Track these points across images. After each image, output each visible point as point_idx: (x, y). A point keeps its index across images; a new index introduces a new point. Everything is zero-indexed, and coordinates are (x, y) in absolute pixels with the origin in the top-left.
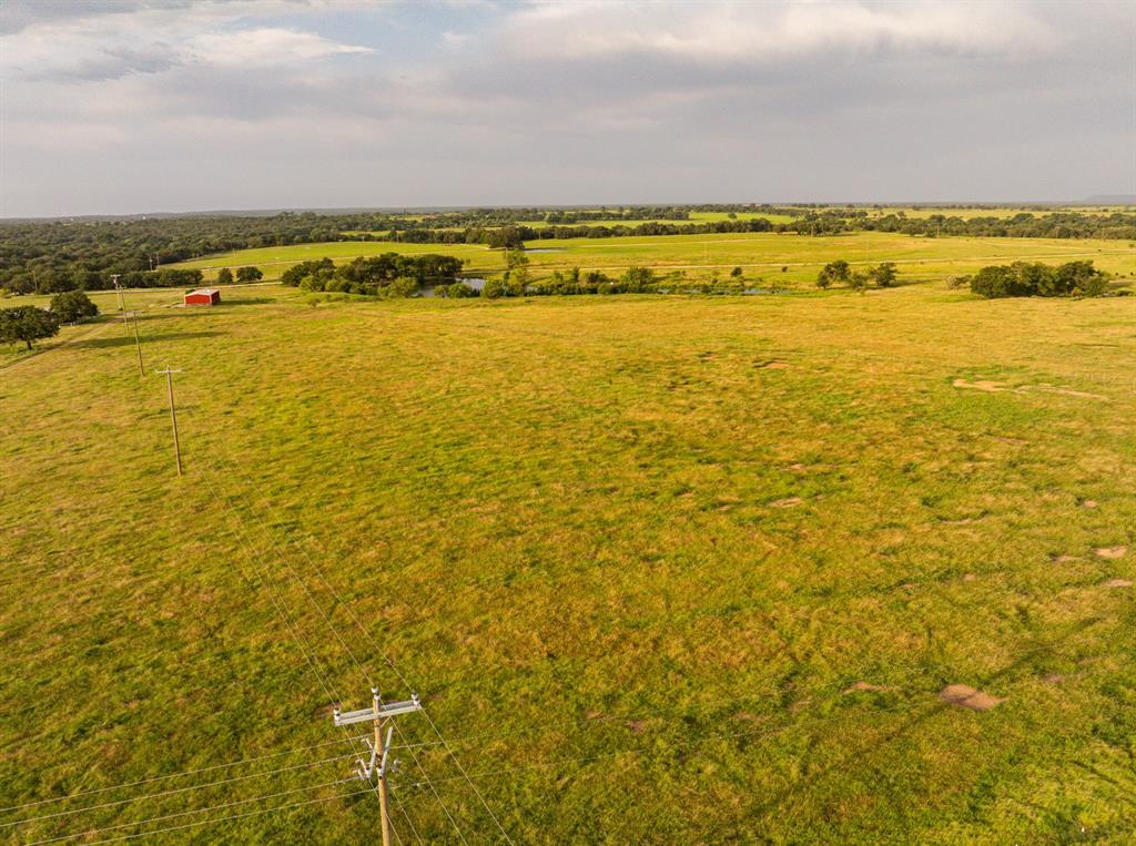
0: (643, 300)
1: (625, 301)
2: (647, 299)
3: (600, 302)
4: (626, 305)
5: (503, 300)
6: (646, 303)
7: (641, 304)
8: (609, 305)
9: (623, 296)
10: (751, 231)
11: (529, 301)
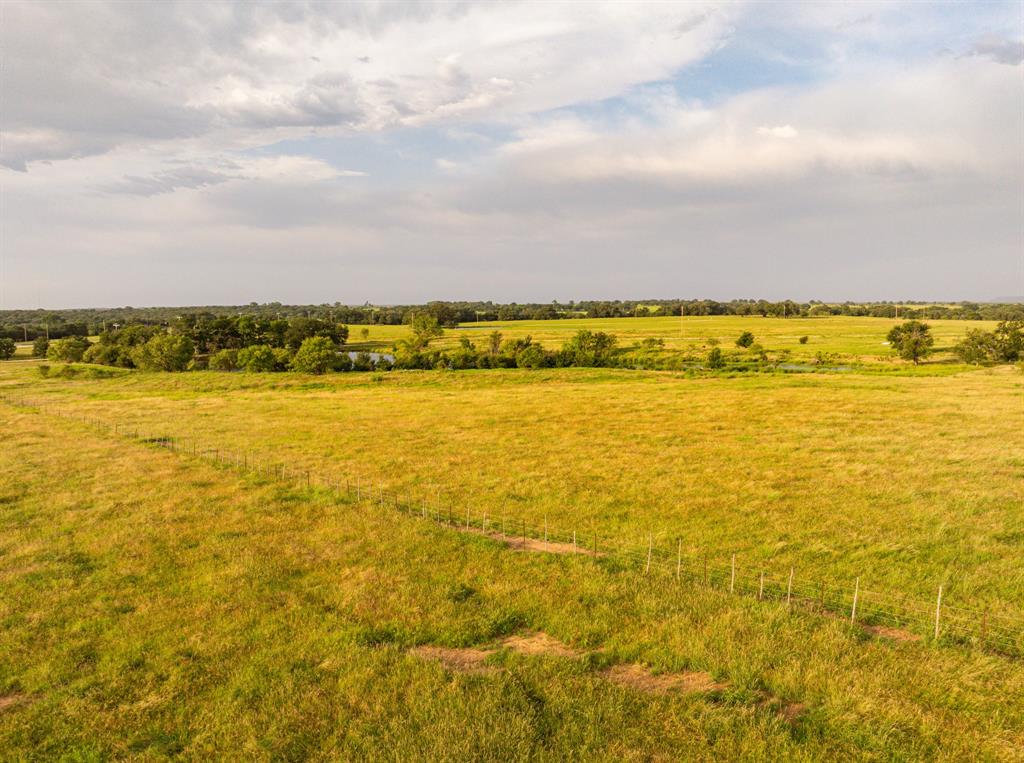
0: (602, 378)
1: (568, 381)
2: (610, 377)
3: (517, 381)
4: (569, 388)
5: (330, 377)
6: (608, 385)
7: (599, 386)
8: (535, 388)
9: (562, 372)
10: (710, 314)
11: (380, 379)
